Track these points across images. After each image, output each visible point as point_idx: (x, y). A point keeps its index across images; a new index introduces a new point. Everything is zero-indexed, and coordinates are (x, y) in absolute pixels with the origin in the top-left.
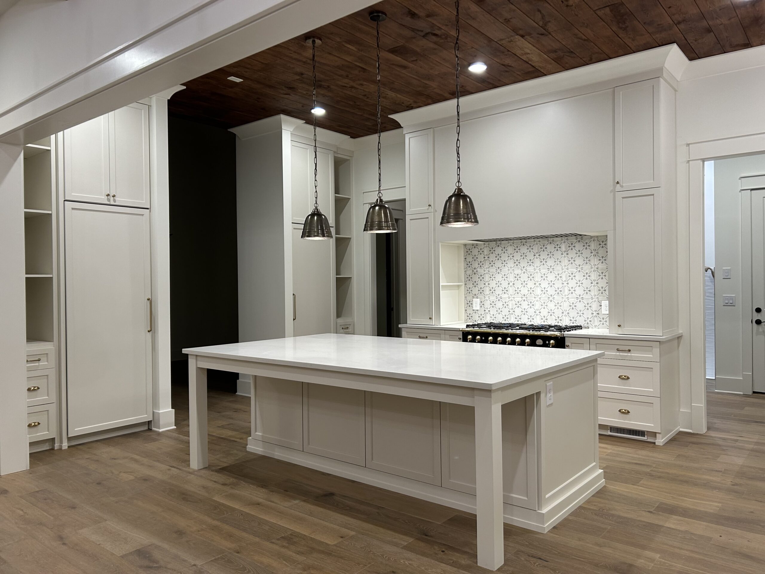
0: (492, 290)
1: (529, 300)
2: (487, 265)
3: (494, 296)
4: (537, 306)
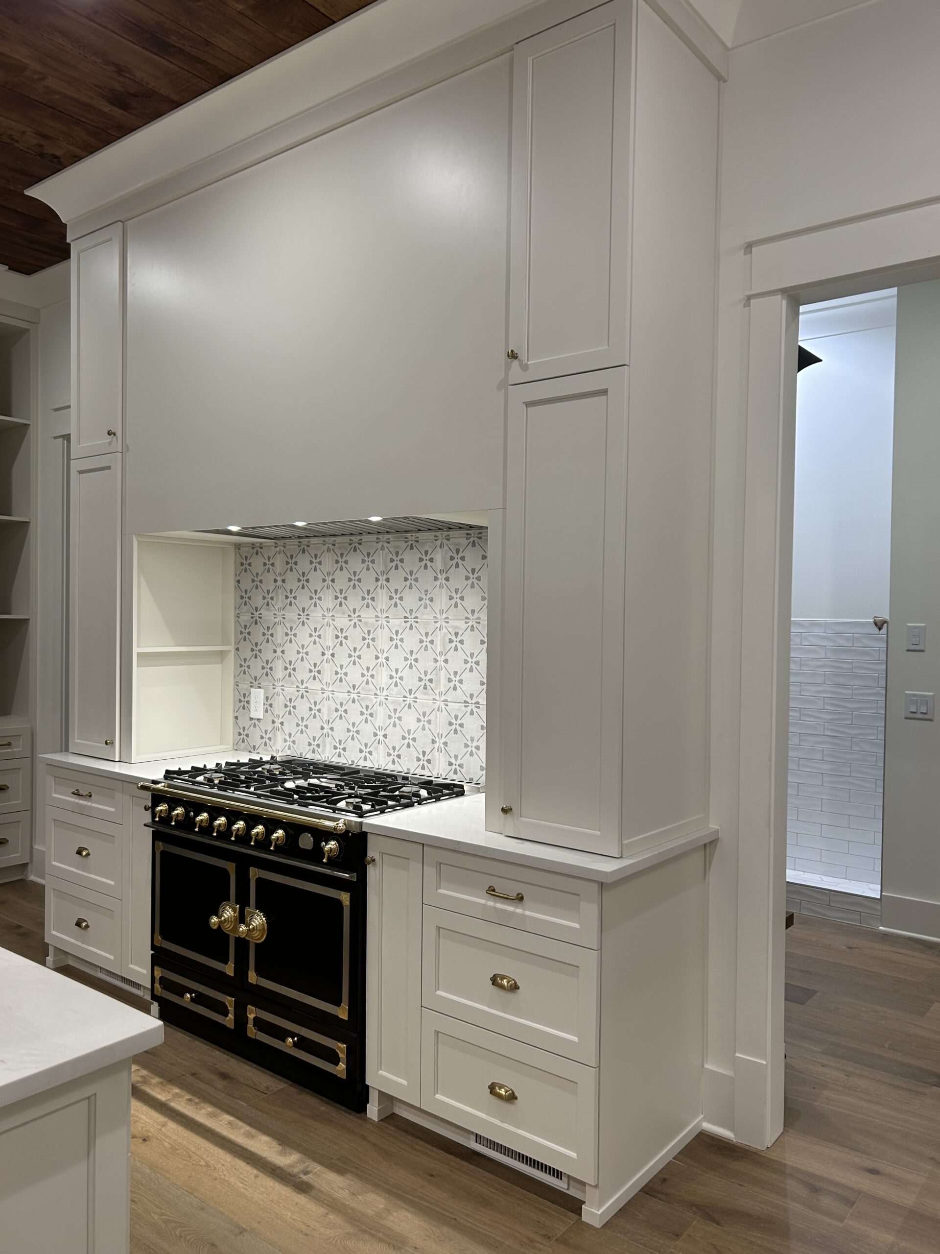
0: (290, 670)
1: (363, 699)
2: (280, 601)
3: (292, 683)
4: (380, 719)
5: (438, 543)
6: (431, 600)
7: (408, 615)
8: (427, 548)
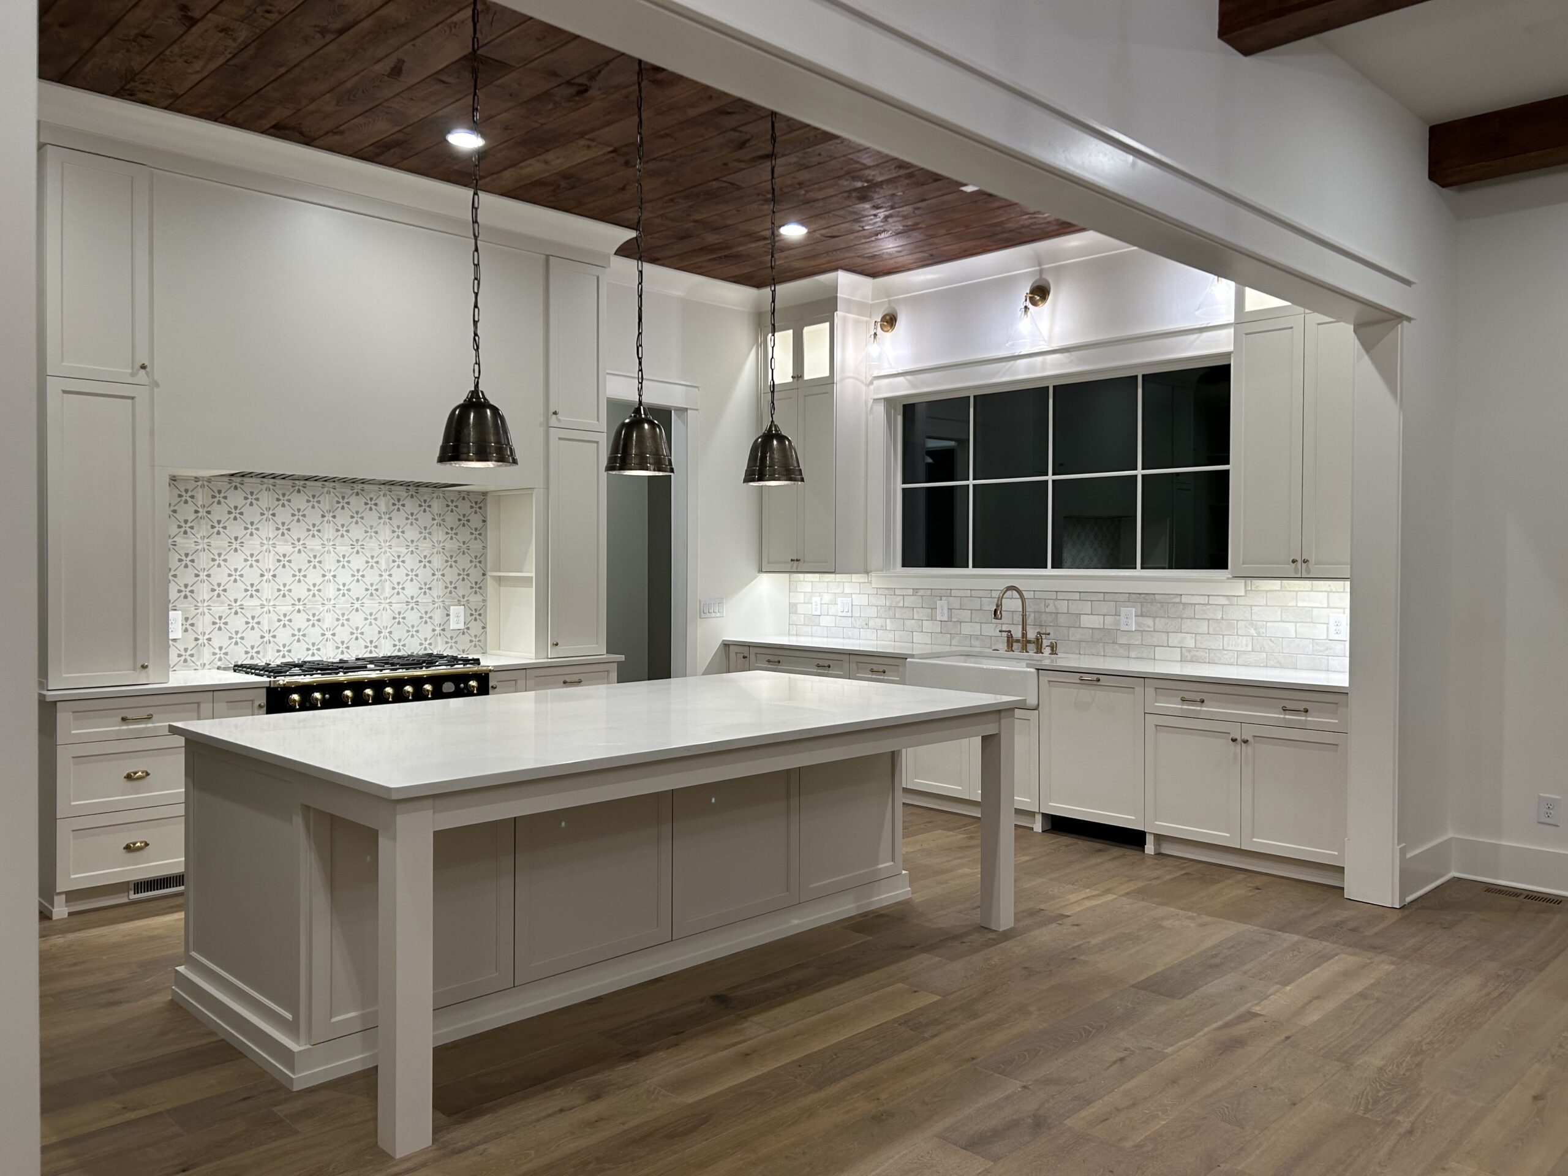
0: (219, 592)
1: (310, 609)
2: (203, 529)
3: (223, 603)
4: (329, 620)
5: (382, 493)
6: (376, 533)
7: (355, 543)
8: (371, 496)
